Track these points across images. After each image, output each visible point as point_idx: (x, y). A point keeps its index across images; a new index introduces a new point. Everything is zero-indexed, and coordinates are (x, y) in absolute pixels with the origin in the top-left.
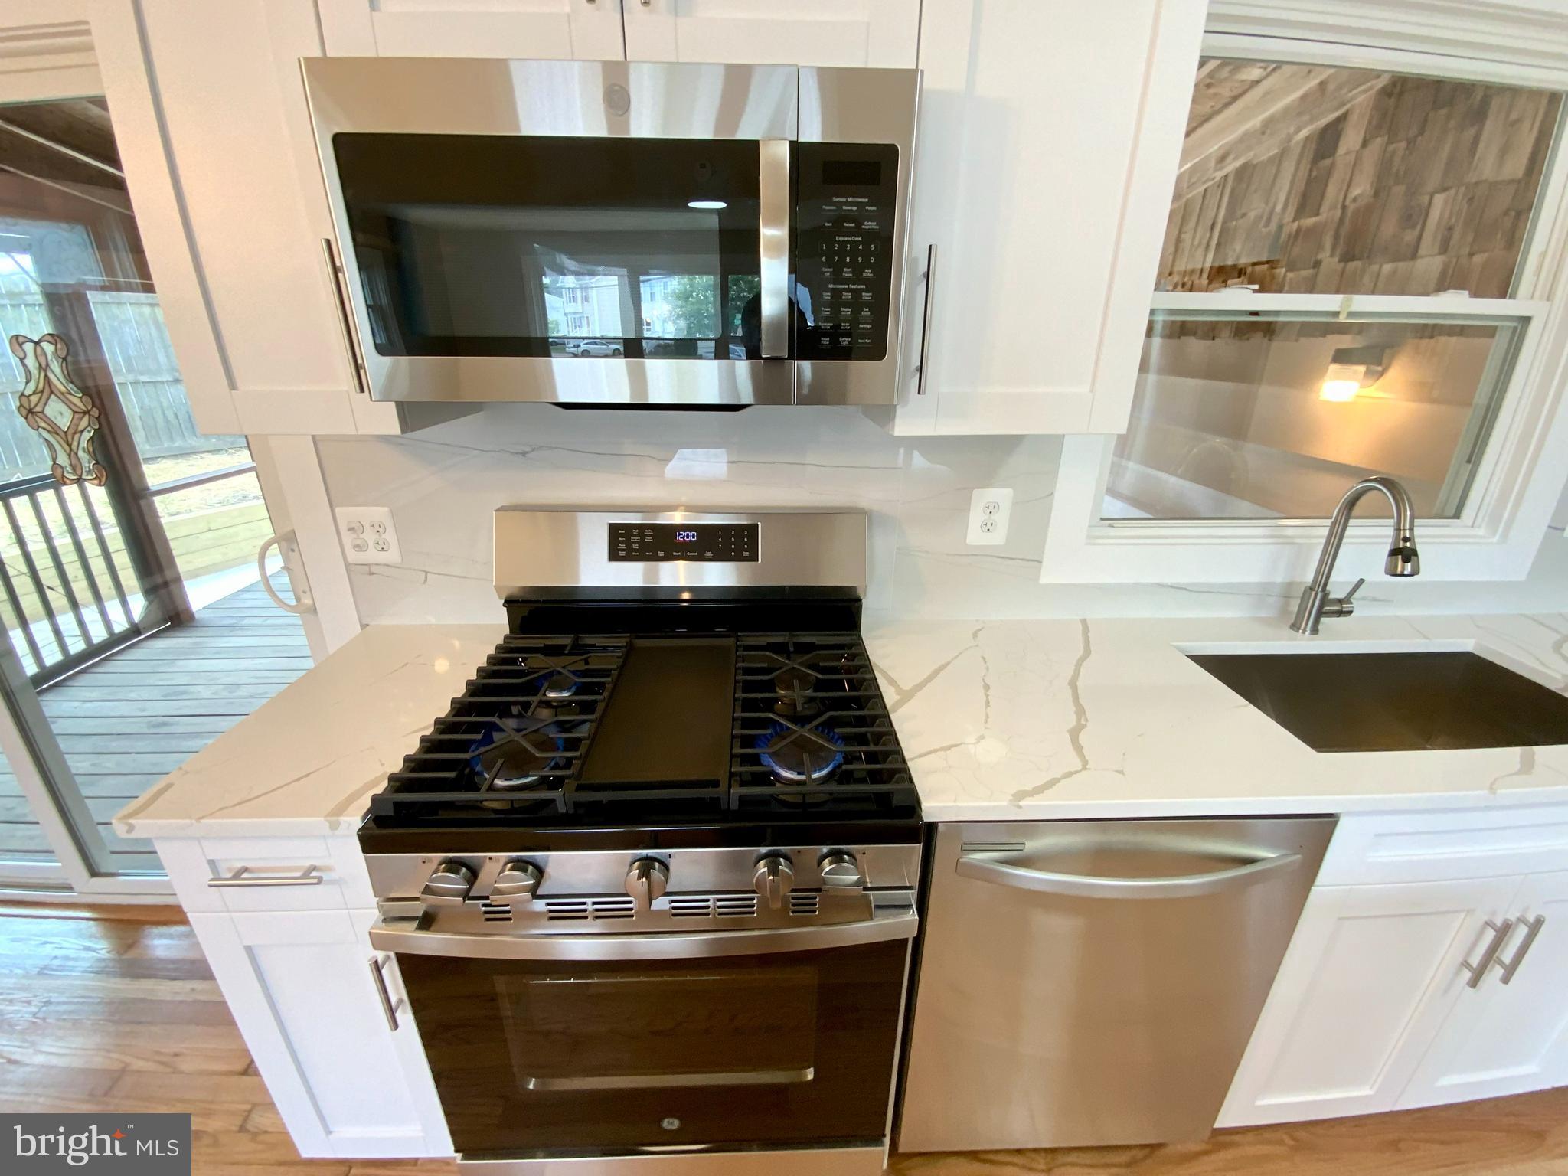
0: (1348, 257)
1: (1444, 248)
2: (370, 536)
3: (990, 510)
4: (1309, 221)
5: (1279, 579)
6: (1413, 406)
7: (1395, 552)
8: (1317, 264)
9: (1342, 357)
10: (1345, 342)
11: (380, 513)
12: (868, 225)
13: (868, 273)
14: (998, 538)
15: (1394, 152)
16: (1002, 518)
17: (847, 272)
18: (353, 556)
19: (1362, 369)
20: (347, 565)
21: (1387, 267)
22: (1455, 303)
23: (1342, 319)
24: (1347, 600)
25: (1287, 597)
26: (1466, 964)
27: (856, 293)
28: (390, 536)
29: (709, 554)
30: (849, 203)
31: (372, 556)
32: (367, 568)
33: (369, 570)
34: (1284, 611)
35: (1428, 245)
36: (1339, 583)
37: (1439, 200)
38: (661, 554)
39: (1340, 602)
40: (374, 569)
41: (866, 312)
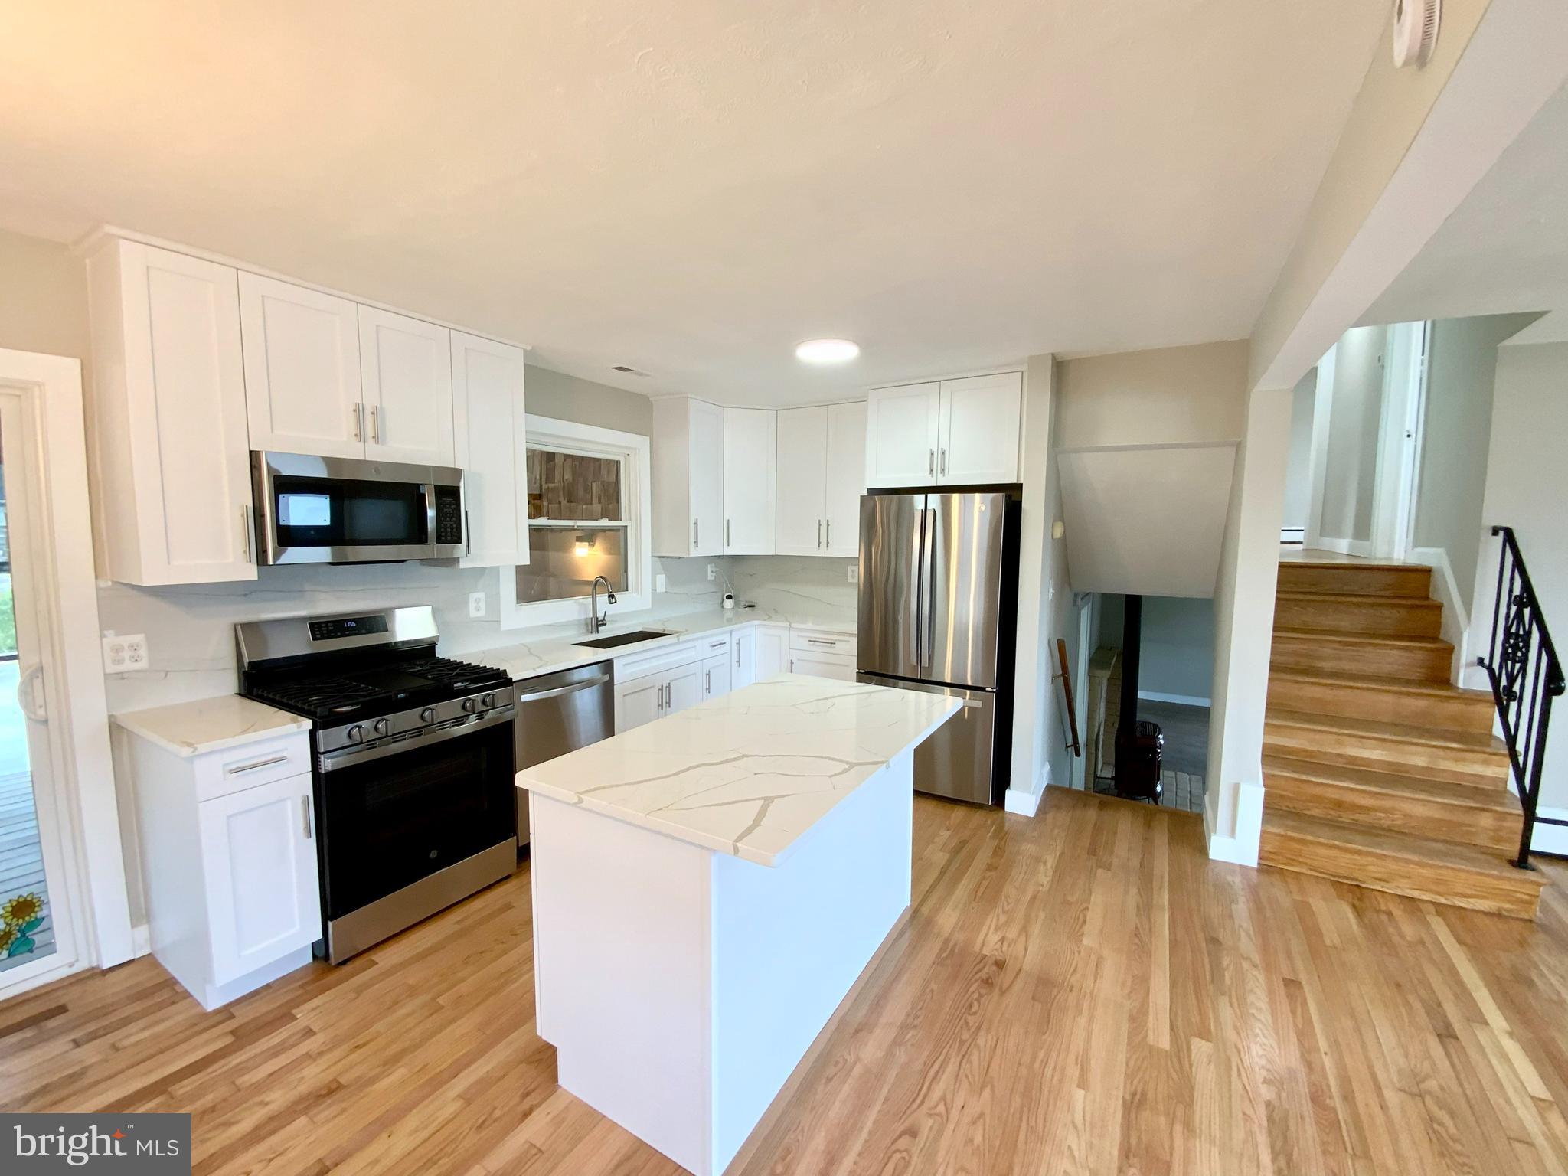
0: (570, 501)
1: (600, 503)
2: (126, 654)
3: (477, 601)
4: (552, 485)
5: (583, 617)
6: (607, 556)
7: (609, 596)
8: (560, 503)
9: (579, 539)
10: (579, 534)
11: (139, 638)
12: (453, 506)
13: (454, 519)
14: (482, 613)
15: (576, 465)
16: (482, 605)
17: (448, 519)
18: (111, 669)
19: (587, 543)
20: (105, 675)
21: (584, 507)
22: (605, 523)
23: (576, 527)
24: (604, 620)
25: (587, 625)
26: (659, 706)
27: (451, 525)
28: (143, 652)
29: (364, 631)
30: (448, 500)
31: (128, 666)
32: (120, 676)
33: (121, 676)
34: (588, 630)
35: (595, 500)
36: (600, 615)
37: (594, 484)
38: (339, 634)
39: (602, 621)
40: (126, 675)
41: (454, 530)
